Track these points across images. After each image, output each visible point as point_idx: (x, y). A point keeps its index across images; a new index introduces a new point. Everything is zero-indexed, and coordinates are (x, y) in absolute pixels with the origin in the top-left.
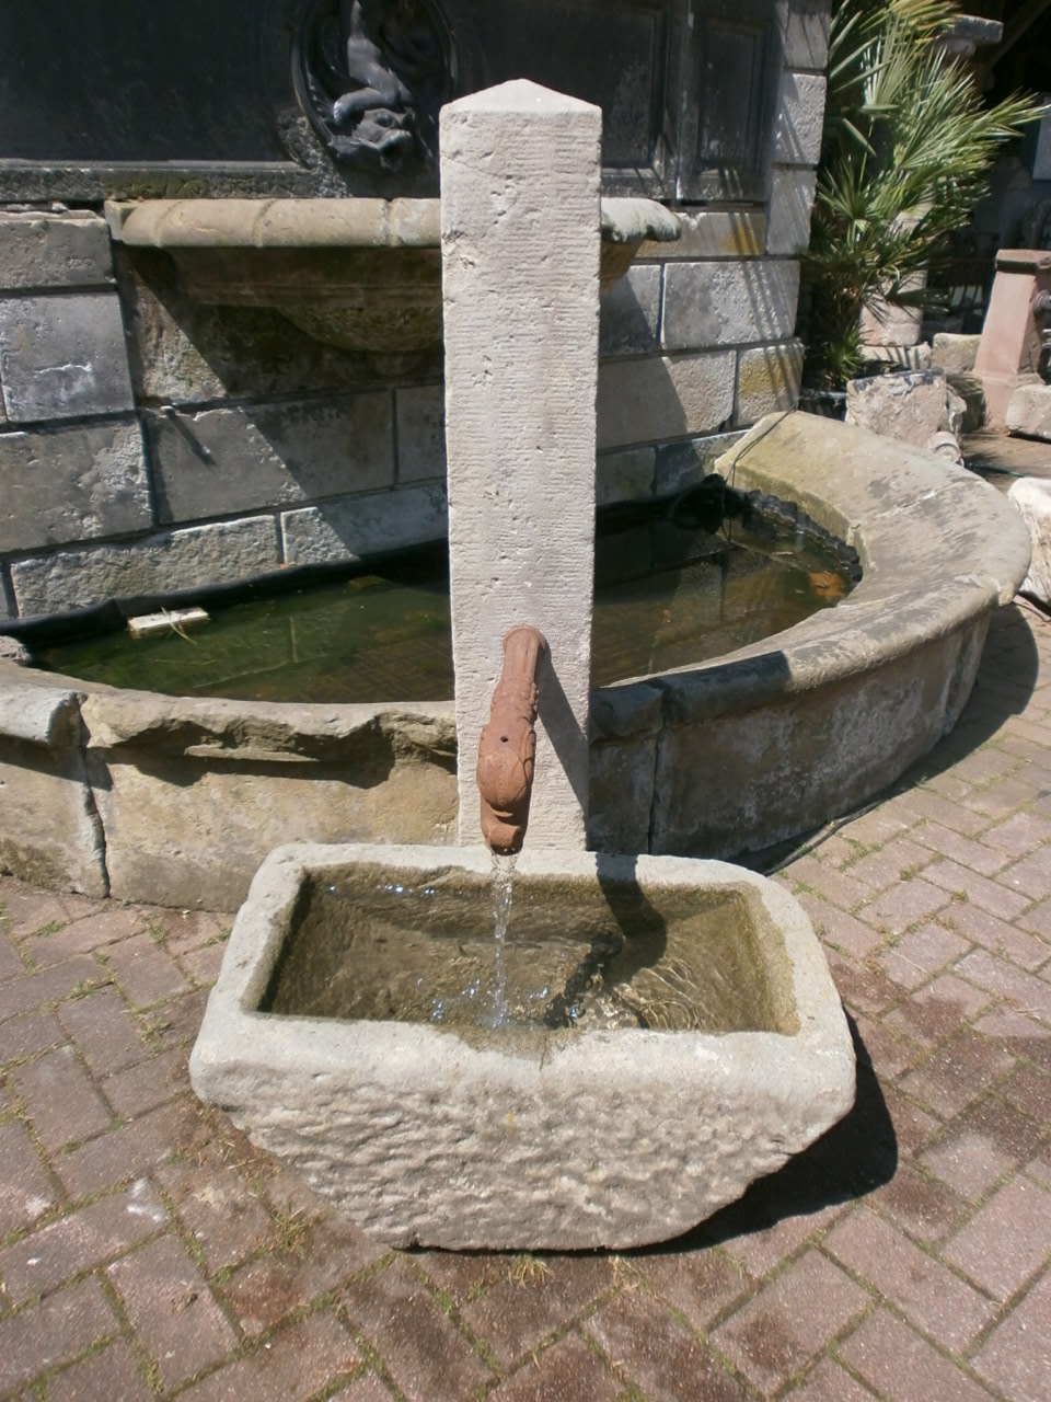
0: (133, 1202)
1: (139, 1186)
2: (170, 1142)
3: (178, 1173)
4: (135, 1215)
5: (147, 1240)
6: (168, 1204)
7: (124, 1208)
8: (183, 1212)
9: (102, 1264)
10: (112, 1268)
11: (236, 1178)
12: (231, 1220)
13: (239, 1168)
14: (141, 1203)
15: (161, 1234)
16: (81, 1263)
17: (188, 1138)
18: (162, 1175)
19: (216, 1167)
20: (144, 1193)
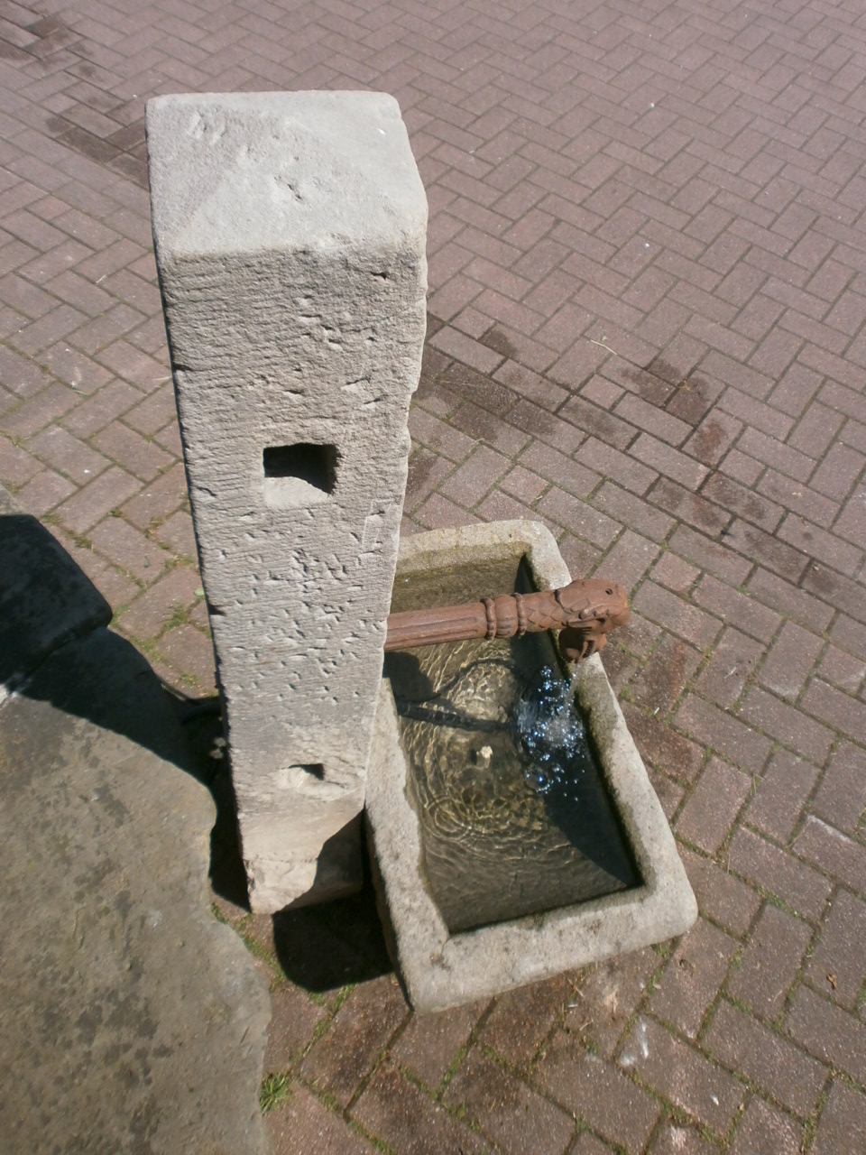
0: (640, 1057)
1: (627, 1061)
2: (581, 1064)
3: (602, 1036)
4: (649, 1047)
5: (662, 1024)
6: (630, 1028)
7: (648, 1060)
8: (632, 1010)
9: (693, 1045)
10: (691, 1035)
11: (589, 986)
12: (622, 969)
13: (580, 988)
14: (639, 1048)
15: (654, 1017)
16: (699, 1061)
17: (571, 1049)
18: (610, 1049)
19: (586, 1009)
20: (630, 1052)
